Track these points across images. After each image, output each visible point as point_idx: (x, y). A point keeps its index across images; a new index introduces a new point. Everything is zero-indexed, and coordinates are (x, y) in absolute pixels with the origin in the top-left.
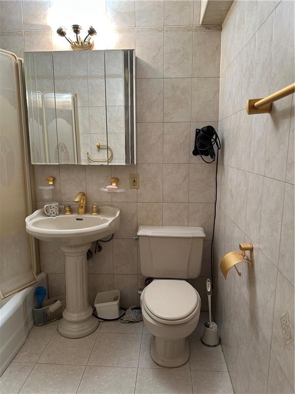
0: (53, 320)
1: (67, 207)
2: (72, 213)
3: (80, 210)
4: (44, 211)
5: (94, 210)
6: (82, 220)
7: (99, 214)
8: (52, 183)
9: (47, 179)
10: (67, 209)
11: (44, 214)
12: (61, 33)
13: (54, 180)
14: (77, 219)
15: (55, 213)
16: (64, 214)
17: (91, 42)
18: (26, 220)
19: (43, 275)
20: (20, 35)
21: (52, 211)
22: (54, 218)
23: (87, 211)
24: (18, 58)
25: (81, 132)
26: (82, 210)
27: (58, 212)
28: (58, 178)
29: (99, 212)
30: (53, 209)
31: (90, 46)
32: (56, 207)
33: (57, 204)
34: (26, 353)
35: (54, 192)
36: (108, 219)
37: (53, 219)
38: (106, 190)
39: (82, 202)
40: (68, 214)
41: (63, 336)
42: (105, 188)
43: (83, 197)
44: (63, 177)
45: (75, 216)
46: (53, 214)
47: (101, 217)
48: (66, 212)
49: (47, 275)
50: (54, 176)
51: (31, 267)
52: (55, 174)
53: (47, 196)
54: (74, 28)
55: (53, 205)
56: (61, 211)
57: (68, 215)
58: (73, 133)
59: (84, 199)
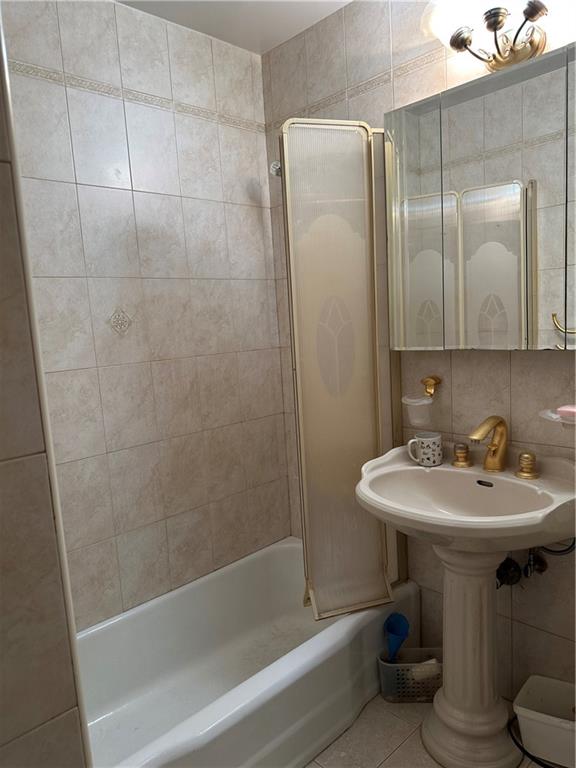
0: (418, 699)
1: (461, 448)
2: (471, 465)
3: (490, 460)
4: (407, 453)
5: (525, 463)
6: (491, 486)
7: (537, 477)
8: (432, 391)
9: (422, 381)
10: (460, 454)
11: (406, 458)
12: (460, 43)
13: (438, 383)
14: (480, 482)
15: (432, 460)
16: (453, 464)
17: (537, 38)
18: (363, 469)
19: (408, 589)
20: (386, 82)
21: (424, 454)
22: (428, 470)
23: (508, 463)
24: (371, 131)
25: (541, 266)
26: (493, 461)
27: (438, 459)
28: (446, 381)
29: (537, 470)
30: (426, 451)
31: (534, 48)
32: (435, 447)
33: (437, 439)
34: (343, 754)
35: (437, 410)
36: (553, 496)
37: (425, 473)
38: (555, 417)
39: (496, 442)
40: (462, 467)
41: (428, 752)
42: (555, 412)
43: (500, 429)
44: (458, 378)
45: (475, 473)
46: (426, 461)
47: (538, 487)
48: (457, 460)
49: (420, 591)
50: (438, 375)
51: (383, 567)
52: (441, 370)
53: (416, 420)
54: (487, 18)
55: (428, 441)
56: (447, 457)
57: (461, 469)
58: (519, 273)
59: (502, 435)
